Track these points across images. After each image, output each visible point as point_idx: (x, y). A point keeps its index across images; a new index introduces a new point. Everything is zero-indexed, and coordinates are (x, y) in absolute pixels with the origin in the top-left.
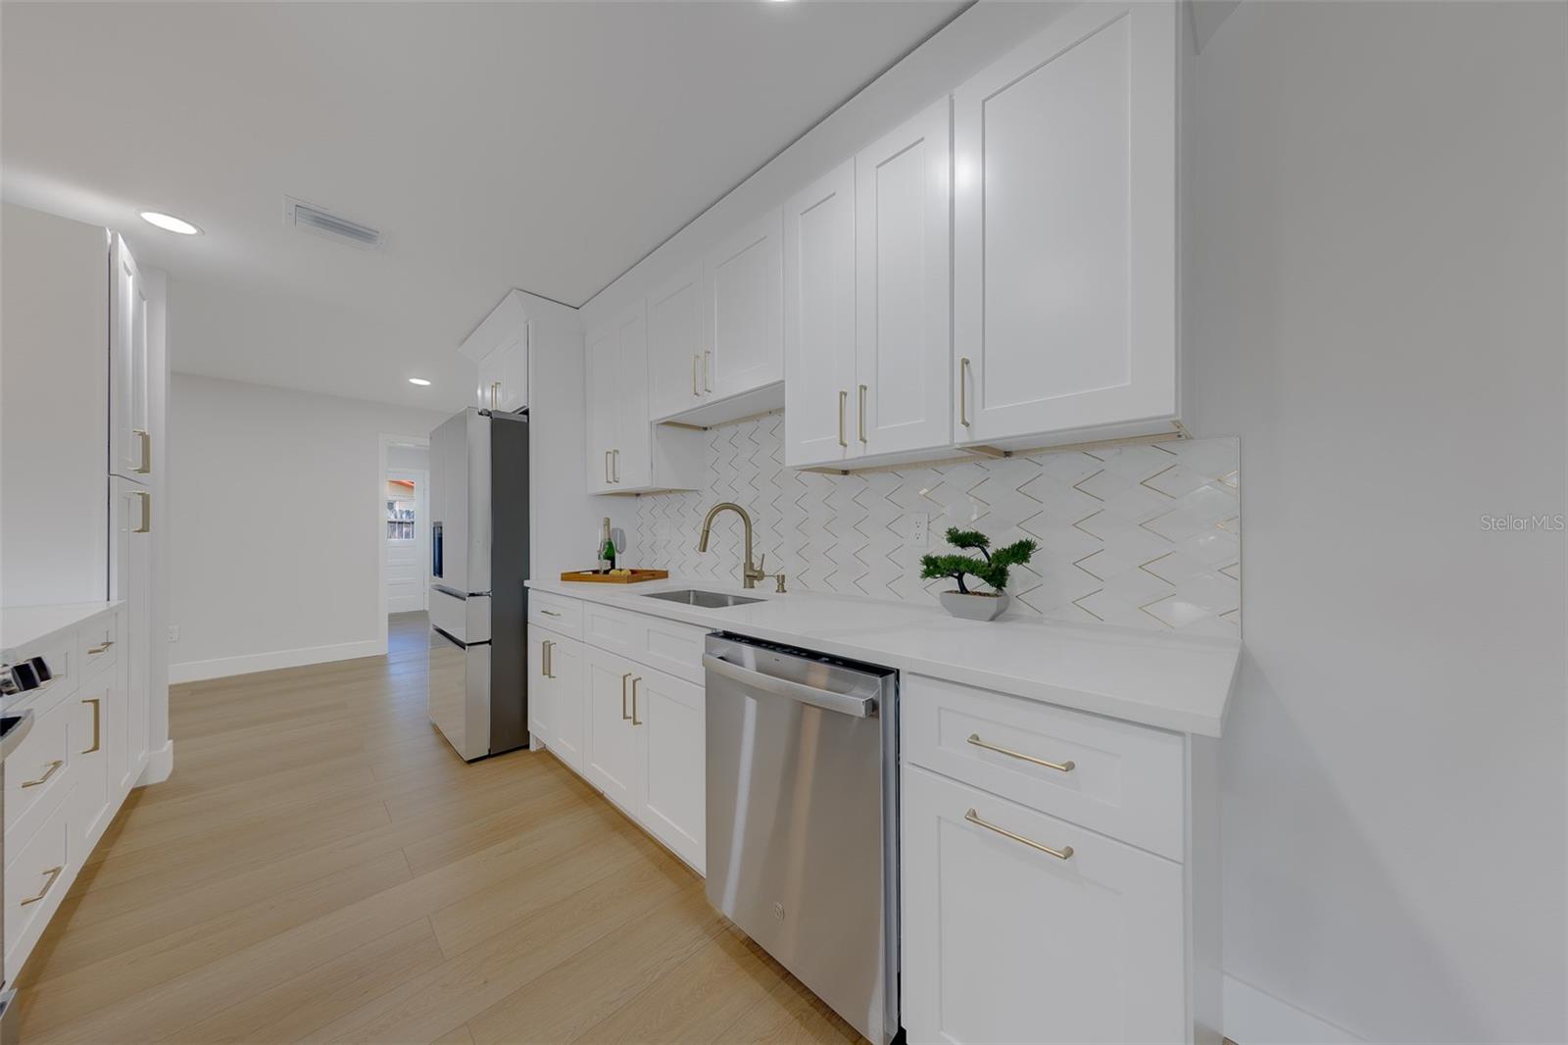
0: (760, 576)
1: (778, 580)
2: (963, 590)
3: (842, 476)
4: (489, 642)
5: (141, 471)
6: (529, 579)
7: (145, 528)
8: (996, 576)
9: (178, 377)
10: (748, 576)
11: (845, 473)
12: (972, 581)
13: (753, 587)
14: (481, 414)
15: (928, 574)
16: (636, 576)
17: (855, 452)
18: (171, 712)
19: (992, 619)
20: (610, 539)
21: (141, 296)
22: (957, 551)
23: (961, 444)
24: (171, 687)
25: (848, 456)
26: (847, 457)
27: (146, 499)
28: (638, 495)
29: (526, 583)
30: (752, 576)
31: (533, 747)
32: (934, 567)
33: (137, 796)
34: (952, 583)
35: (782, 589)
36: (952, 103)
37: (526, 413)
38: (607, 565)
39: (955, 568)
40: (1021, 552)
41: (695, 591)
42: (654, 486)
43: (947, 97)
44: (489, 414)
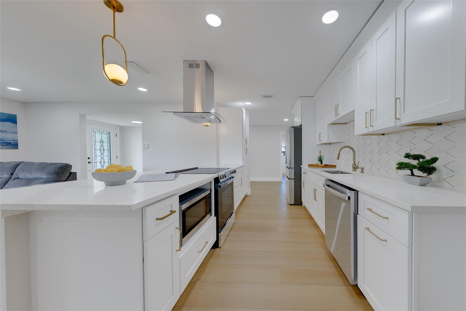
0: (358, 168)
1: (361, 169)
2: (413, 174)
3: (383, 136)
4: (294, 179)
5: (246, 144)
6: (302, 165)
7: (246, 154)
9: (250, 126)
10: (354, 167)
11: (383, 134)
12: (416, 172)
13: (356, 171)
14: (292, 127)
15: (398, 168)
16: (326, 166)
17: (371, 130)
18: (250, 185)
19: (422, 185)
20: (321, 156)
21: (246, 115)
23: (399, 125)
24: (250, 181)
25: (374, 130)
26: (369, 131)
27: (247, 148)
28: (330, 144)
29: (301, 166)
30: (355, 168)
31: (303, 206)
32: (401, 166)
33: (246, 196)
34: (408, 172)
35: (362, 172)
37: (301, 126)
38: (319, 163)
39: (409, 167)
41: (340, 171)
42: (329, 142)
43: (395, 12)
44: (293, 127)
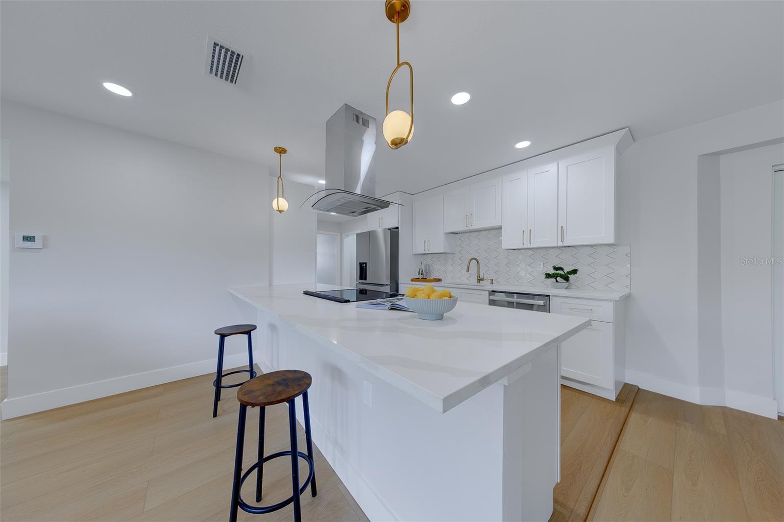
0: (483, 280)
1: (491, 280)
2: (557, 281)
6: (399, 280)
8: (566, 279)
10: (478, 279)
12: (559, 279)
13: (480, 283)
14: (388, 229)
16: (431, 280)
17: (527, 246)
19: (566, 289)
22: (555, 272)
29: (399, 282)
32: (548, 276)
34: (554, 280)
35: (492, 283)
36: (558, 164)
37: (398, 228)
39: (554, 276)
40: (574, 272)
43: (557, 163)
44: (390, 229)
